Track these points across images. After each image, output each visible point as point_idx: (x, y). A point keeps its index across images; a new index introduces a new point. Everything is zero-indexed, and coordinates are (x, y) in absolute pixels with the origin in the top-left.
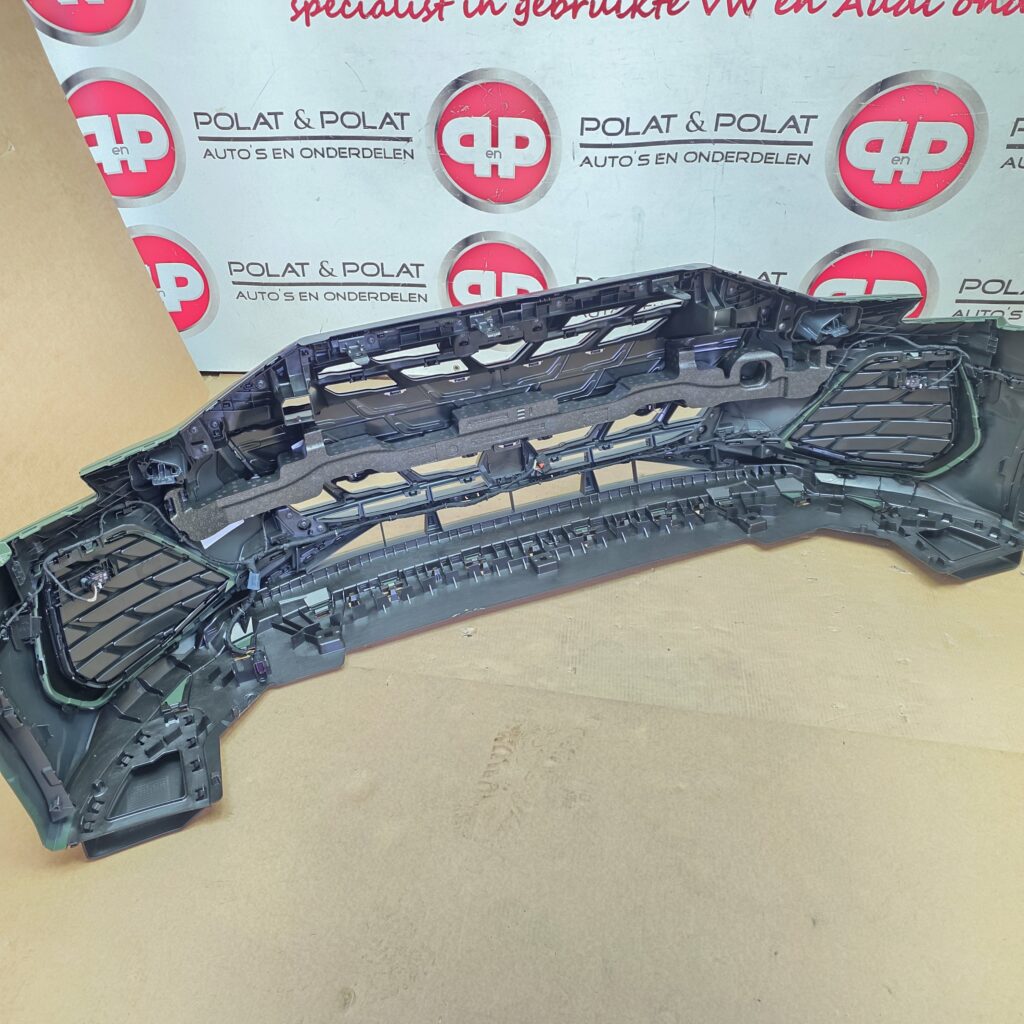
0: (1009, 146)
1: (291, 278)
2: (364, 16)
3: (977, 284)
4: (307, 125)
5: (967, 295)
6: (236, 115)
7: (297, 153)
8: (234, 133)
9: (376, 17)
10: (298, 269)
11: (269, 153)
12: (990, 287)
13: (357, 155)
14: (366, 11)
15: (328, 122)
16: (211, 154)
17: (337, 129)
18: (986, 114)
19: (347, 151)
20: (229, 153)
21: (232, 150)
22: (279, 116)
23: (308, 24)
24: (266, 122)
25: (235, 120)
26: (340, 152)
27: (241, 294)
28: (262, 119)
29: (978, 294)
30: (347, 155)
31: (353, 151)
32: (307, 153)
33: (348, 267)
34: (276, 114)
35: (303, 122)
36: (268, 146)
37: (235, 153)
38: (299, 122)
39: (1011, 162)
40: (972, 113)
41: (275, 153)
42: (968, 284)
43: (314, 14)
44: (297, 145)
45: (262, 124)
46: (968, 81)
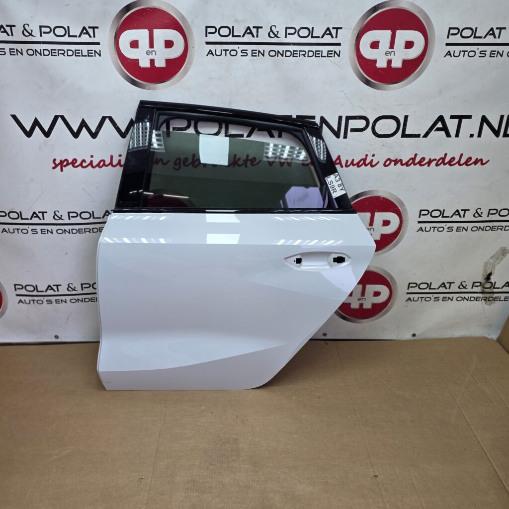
0: (419, 222)
1: (50, 292)
2: (93, 167)
3: (415, 285)
4: (60, 218)
5: (411, 290)
6: (21, 212)
7: (54, 232)
8: (19, 221)
9: (100, 167)
10: (55, 288)
11: (39, 231)
12: (422, 286)
13: (89, 232)
14: (94, 164)
15: (72, 217)
16: (6, 231)
17: (78, 220)
18: (406, 208)
19: (83, 230)
20: (16, 231)
21: (18, 229)
22: (45, 214)
23: (62, 170)
24: (37, 216)
25: (20, 215)
26: (79, 231)
27: (20, 301)
28: (35, 215)
29: (416, 290)
30: (84, 232)
31: (86, 230)
32: (61, 232)
33: (84, 286)
34: (43, 213)
35: (58, 217)
36: (39, 228)
37: (20, 231)
38: (56, 217)
39: (421, 229)
40: (400, 208)
41: (42, 231)
42: (411, 285)
43: (65, 166)
44: (55, 228)
45: (35, 217)
46: (395, 194)
